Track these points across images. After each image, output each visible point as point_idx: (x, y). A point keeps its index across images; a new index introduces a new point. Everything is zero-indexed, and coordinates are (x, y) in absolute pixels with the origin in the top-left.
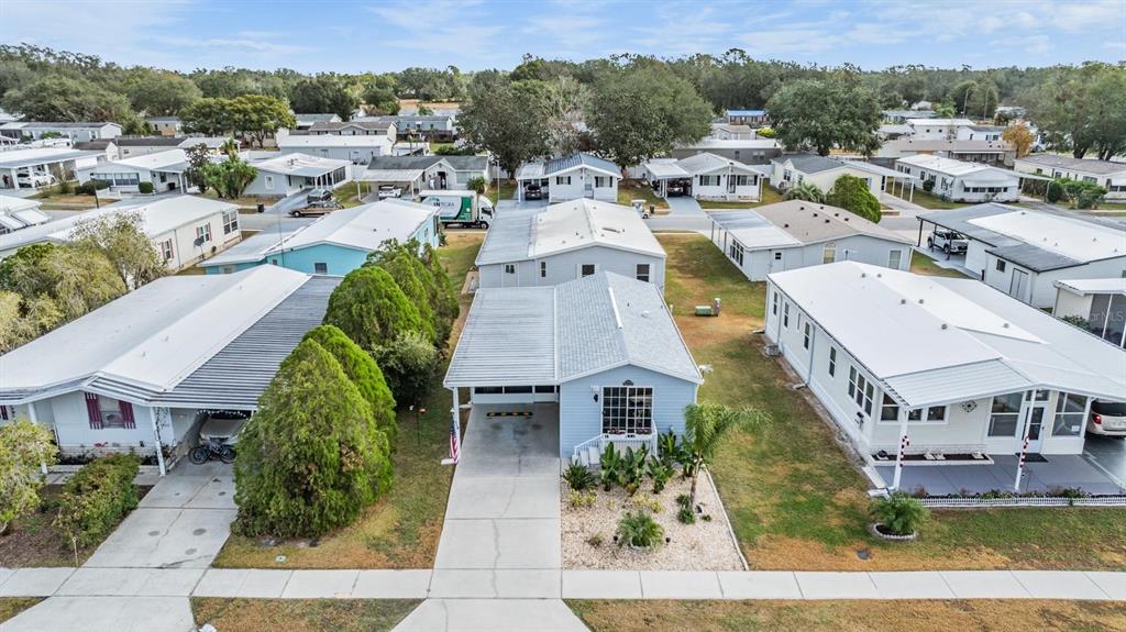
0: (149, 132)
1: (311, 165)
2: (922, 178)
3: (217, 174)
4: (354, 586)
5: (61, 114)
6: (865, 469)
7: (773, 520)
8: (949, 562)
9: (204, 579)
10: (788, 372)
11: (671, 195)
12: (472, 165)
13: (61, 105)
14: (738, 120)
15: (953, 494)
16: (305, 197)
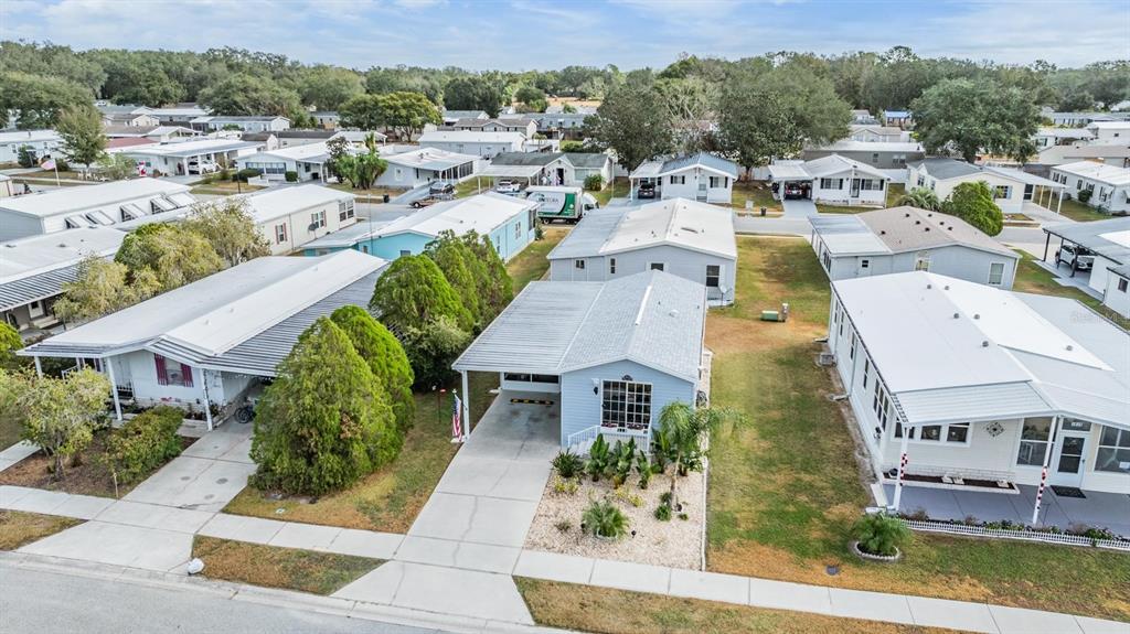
0: (314, 125)
1: (440, 159)
2: (1079, 187)
3: (351, 166)
4: (333, 542)
5: (241, 108)
6: (873, 486)
7: (751, 526)
8: (921, 589)
9: (211, 522)
10: (835, 383)
11: (788, 197)
12: (591, 163)
13: (242, 101)
14: (897, 122)
15: (955, 520)
16: (428, 190)
